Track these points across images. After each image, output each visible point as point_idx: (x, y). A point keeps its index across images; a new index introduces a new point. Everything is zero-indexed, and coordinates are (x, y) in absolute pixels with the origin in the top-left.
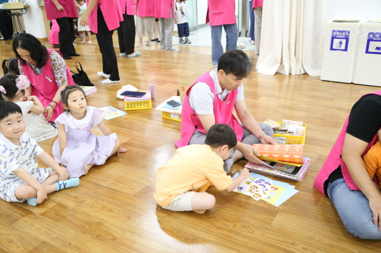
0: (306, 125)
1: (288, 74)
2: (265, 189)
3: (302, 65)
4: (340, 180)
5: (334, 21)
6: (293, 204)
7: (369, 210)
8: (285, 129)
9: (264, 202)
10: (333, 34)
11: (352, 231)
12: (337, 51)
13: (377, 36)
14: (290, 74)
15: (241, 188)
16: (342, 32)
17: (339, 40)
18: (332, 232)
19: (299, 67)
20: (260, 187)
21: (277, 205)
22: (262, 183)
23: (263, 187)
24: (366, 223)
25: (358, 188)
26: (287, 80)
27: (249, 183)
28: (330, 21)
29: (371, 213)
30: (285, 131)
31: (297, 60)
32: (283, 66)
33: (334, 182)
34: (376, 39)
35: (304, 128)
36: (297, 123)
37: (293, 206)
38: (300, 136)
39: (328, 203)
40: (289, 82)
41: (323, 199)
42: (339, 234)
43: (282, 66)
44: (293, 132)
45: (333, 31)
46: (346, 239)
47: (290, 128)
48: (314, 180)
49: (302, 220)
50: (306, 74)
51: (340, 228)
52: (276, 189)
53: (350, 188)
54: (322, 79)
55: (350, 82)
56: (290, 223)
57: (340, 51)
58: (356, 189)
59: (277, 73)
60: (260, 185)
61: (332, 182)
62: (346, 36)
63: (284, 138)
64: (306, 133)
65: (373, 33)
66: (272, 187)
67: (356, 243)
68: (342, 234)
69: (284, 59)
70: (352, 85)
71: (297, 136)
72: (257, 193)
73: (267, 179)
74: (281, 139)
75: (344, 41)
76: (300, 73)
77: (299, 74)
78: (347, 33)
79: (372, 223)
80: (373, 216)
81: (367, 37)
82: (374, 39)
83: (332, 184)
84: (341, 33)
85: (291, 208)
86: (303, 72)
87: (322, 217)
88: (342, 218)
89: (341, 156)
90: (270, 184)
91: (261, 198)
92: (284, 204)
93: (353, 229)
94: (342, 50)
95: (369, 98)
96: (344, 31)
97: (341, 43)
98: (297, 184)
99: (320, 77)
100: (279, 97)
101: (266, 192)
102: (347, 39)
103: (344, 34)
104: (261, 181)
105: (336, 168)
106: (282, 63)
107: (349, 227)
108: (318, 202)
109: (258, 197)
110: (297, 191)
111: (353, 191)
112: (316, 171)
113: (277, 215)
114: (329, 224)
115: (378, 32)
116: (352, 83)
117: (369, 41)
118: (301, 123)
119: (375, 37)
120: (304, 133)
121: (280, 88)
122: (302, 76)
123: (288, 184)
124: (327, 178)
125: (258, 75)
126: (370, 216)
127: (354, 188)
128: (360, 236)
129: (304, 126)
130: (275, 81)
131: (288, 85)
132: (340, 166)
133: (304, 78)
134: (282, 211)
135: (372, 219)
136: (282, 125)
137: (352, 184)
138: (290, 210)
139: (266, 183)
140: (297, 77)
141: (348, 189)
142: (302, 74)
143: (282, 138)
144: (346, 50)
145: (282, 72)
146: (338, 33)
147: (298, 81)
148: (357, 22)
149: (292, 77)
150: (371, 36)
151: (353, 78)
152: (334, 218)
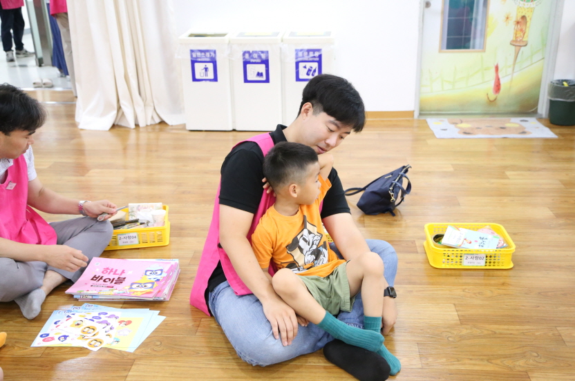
0: (167, 207)
1: (133, 126)
2: (109, 327)
3: (155, 109)
4: (223, 285)
5: (191, 35)
6: (158, 341)
7: (265, 320)
8: (134, 218)
9: (109, 350)
10: (192, 56)
11: (248, 359)
12: (204, 82)
13: (255, 56)
14: (137, 125)
15: (65, 337)
16: (205, 51)
17: (203, 65)
18: (222, 369)
19: (150, 112)
20: (99, 327)
21: (132, 350)
22: (103, 318)
23: (105, 325)
24: (264, 341)
25: (248, 289)
26: (133, 136)
27: (78, 324)
28: (185, 36)
29: (268, 324)
30: (136, 221)
31: (144, 100)
32: (123, 113)
33: (216, 290)
34: (254, 61)
35: (165, 213)
36: (152, 206)
37: (159, 343)
38: (160, 227)
39: (214, 325)
40: (138, 139)
41: (206, 321)
42: (233, 369)
43: (120, 114)
44: (148, 222)
45: (192, 51)
46: (243, 374)
47: (141, 215)
48: (190, 294)
49: (174, 364)
50: (162, 122)
51: (234, 359)
52: (129, 322)
53: (236, 293)
54: (189, 127)
55: (231, 129)
56: (156, 374)
57: (208, 82)
58: (246, 293)
59: (114, 126)
60: (100, 323)
61: (212, 290)
62: (212, 58)
63: (135, 234)
64: (169, 220)
65: (249, 52)
66: (121, 322)
67: (257, 375)
68: (237, 367)
69: (121, 101)
70: (234, 133)
71: (156, 227)
72: (95, 337)
73: (111, 310)
74: (129, 237)
75: (210, 66)
76: (153, 123)
77: (151, 125)
78: (212, 54)
79: (272, 338)
80: (271, 329)
81: (242, 58)
82: (252, 60)
83: (213, 294)
84: (203, 54)
85: (156, 348)
86: (158, 121)
87: (207, 349)
88: (233, 343)
89: (219, 246)
90: (117, 318)
91: (104, 345)
92: (144, 345)
93: (249, 356)
94: (210, 80)
95: (242, 147)
96: (208, 51)
97: (206, 69)
98: (164, 305)
99: (184, 125)
100: (125, 167)
101: (111, 332)
102: (214, 62)
103: (208, 54)
104: (101, 316)
105: (216, 266)
106: (119, 108)
107: (243, 353)
108: (198, 326)
109: (98, 344)
110: (163, 318)
111: (242, 296)
112: (191, 278)
113: (133, 367)
114: (217, 358)
115: (255, 50)
116: (234, 130)
117: (246, 63)
118: (160, 204)
119: (253, 58)
120: (166, 220)
121: (125, 149)
122: (158, 127)
123: (147, 310)
124: (205, 286)
125: (82, 132)
126: (268, 329)
127: (244, 292)
128: (260, 363)
129: (164, 208)
130: (112, 139)
131: (138, 145)
132: (220, 262)
133: (161, 130)
134: (141, 358)
135: (271, 332)
136: (128, 213)
137: (239, 285)
138: (155, 353)
139: (110, 317)
140: (150, 128)
141: (234, 295)
142: (156, 124)
143: (131, 235)
144: (215, 79)
145: (123, 124)
146: (199, 54)
147: (152, 136)
148: (224, 35)
149: (141, 130)
150: (247, 56)
151: (234, 122)
152: (224, 345)
